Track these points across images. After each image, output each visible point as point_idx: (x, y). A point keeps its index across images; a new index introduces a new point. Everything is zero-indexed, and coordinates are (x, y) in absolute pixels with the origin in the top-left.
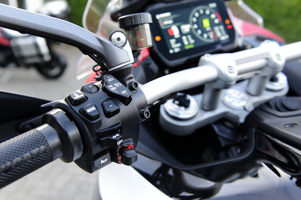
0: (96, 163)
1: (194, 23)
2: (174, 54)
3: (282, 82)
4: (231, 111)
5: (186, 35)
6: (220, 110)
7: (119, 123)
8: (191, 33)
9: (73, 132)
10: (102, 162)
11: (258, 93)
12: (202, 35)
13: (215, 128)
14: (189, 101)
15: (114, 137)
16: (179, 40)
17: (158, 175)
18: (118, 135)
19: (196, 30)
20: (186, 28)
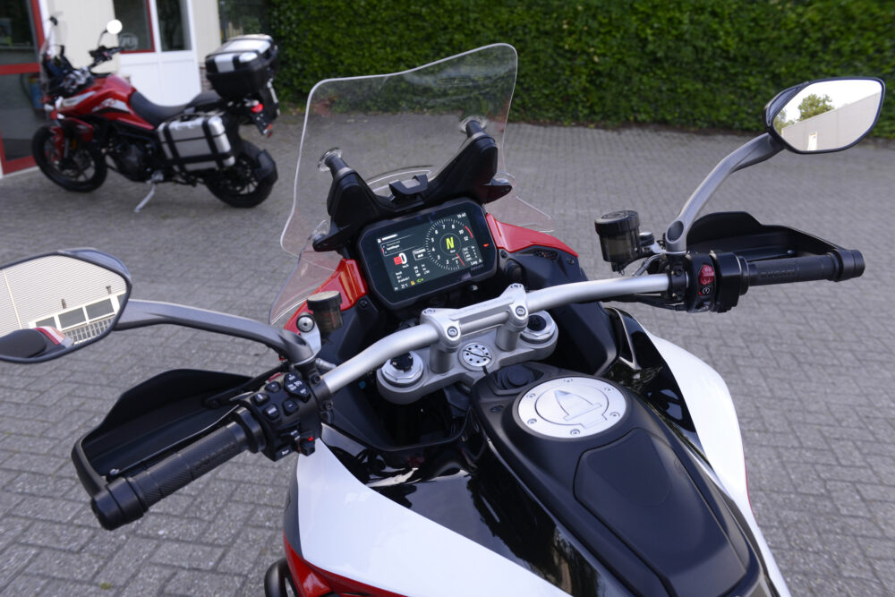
0: (278, 453)
1: (431, 245)
2: (401, 291)
3: (551, 328)
4: (469, 374)
5: (419, 263)
6: (452, 373)
7: (296, 421)
8: (426, 260)
9: (256, 429)
10: (284, 453)
11: (511, 347)
12: (442, 262)
13: (447, 393)
14: (411, 362)
15: (292, 434)
16: (408, 272)
17: (363, 459)
18: (296, 432)
19: (434, 255)
20: (419, 253)
